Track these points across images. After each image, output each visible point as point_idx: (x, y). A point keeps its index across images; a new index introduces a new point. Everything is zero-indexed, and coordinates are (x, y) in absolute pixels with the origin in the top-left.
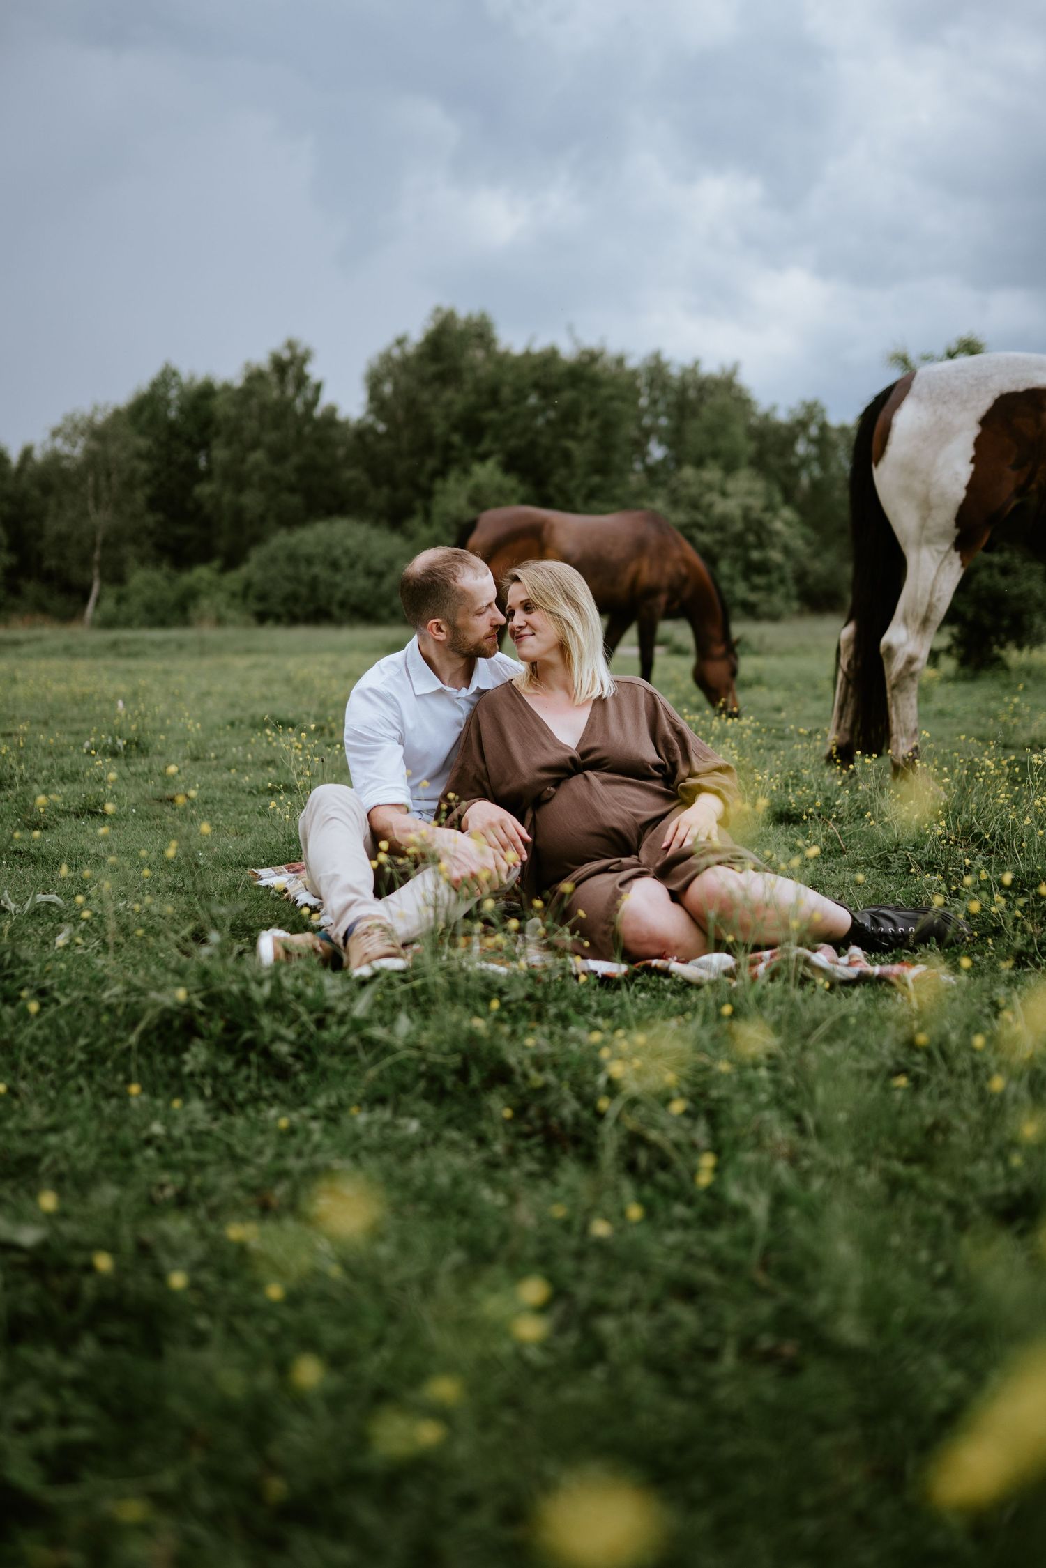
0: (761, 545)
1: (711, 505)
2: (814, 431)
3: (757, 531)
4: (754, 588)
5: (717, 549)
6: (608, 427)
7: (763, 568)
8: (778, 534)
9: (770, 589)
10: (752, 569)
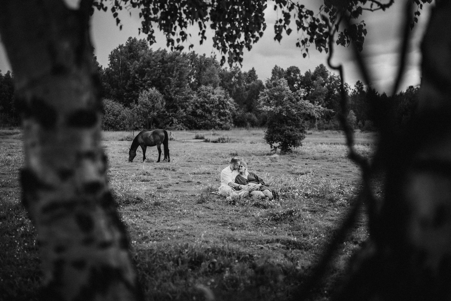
0: (223, 108)
1: (210, 97)
2: (237, 75)
3: (222, 104)
4: (221, 120)
5: (211, 109)
6: (181, 74)
7: (224, 114)
8: (228, 105)
9: (226, 120)
10: (221, 115)
